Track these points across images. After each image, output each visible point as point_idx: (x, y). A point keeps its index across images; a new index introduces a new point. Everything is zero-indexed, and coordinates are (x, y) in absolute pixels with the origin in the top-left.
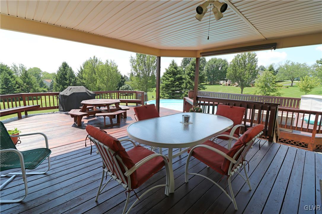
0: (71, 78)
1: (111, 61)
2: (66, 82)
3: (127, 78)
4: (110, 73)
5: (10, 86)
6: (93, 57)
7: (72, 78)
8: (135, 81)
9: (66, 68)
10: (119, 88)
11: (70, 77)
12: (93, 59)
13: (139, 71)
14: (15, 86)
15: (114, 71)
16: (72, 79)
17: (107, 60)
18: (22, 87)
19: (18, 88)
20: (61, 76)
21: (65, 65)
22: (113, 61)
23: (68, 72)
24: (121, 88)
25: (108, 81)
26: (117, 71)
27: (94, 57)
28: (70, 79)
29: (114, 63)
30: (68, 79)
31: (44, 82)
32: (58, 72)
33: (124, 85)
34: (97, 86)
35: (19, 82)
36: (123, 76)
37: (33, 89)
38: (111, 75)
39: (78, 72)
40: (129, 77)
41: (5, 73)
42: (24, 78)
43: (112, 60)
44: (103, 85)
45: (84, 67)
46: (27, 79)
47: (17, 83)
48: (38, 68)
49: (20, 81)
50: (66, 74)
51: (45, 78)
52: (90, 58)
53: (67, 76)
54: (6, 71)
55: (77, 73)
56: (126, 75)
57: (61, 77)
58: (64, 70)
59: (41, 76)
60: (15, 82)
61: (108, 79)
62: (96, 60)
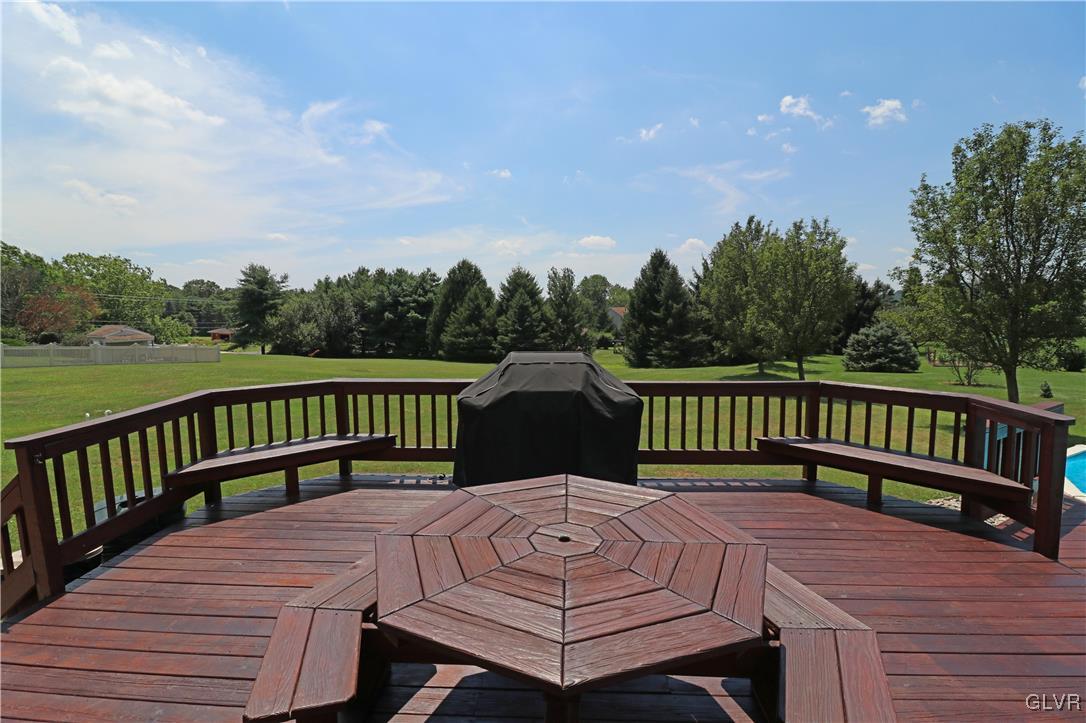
0: (670, 302)
1: (816, 226)
2: (655, 314)
3: (891, 293)
4: (805, 276)
5: (527, 327)
6: (747, 221)
7: (675, 301)
8: (940, 307)
9: (661, 270)
10: (847, 336)
11: (667, 298)
12: (744, 225)
13: (964, 255)
14: (537, 326)
15: (826, 267)
16: (675, 305)
17: (795, 224)
18: (552, 328)
19: (543, 331)
20: (645, 295)
21: (659, 261)
22: (822, 226)
23: (666, 281)
24: (853, 335)
25: (794, 306)
26: (838, 263)
27: (751, 220)
28: (667, 305)
29: (828, 234)
30: (661, 306)
31: (610, 315)
32: (638, 284)
33: (871, 323)
34: (746, 329)
35: (548, 315)
36: (871, 285)
37: (574, 334)
38: (810, 283)
39: (696, 280)
40: (897, 286)
41: (521, 294)
42: (559, 306)
43: (818, 222)
44: (771, 324)
45: (713, 262)
46: (564, 308)
47: (544, 318)
48: (602, 275)
49: (549, 312)
50: (659, 291)
51: (615, 304)
52: (737, 224)
53: (661, 297)
54: (525, 287)
55: (691, 284)
56: (886, 281)
57: (644, 301)
58: (655, 278)
59: (607, 298)
60: (538, 315)
61: (794, 301)
62: (758, 230)
